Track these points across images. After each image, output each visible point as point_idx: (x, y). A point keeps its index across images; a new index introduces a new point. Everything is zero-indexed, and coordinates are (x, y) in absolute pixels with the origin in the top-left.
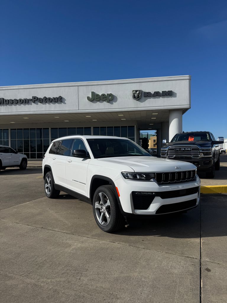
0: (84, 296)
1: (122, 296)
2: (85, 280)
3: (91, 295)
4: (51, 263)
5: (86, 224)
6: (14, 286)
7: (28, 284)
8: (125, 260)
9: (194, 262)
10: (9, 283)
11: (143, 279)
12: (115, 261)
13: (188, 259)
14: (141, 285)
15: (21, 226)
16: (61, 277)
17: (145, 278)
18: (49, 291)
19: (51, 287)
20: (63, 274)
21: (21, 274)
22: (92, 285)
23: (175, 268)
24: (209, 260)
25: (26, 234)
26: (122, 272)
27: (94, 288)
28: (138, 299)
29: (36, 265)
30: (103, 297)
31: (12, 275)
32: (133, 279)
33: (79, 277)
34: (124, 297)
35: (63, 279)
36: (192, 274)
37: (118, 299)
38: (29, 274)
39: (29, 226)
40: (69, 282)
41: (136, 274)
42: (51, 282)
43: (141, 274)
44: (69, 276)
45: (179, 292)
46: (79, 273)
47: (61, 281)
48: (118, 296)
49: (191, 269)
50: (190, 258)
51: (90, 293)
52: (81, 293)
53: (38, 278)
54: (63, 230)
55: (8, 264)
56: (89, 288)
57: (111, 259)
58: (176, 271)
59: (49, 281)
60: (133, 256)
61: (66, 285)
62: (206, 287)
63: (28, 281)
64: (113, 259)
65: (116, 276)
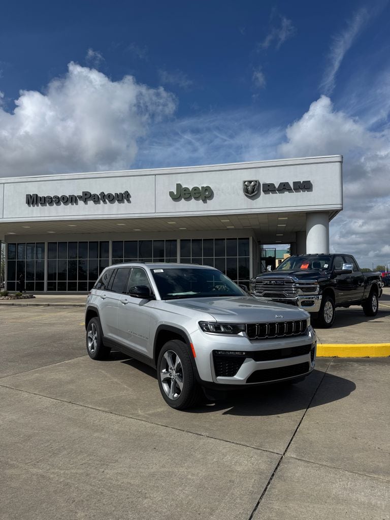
0: (102, 493)
1: (152, 495)
2: (110, 473)
3: (111, 491)
4: (70, 450)
5: (135, 400)
6: (15, 476)
7: (34, 475)
8: (173, 451)
9: (271, 458)
10: (9, 472)
11: (189, 476)
12: (159, 452)
13: (265, 453)
14: (183, 484)
15: (40, 398)
16: (78, 469)
17: (193, 475)
18: (58, 484)
19: (62, 480)
20: (82, 464)
21: (27, 462)
22: (117, 480)
23: (240, 465)
24: (295, 456)
25: (44, 410)
26: (164, 466)
27: (119, 483)
28: (173, 500)
29: (50, 452)
30: (128, 495)
31: (15, 463)
32: (175, 475)
33: (102, 470)
34: (155, 496)
35: (81, 471)
36: (261, 473)
37: (146, 498)
38: (38, 462)
39: (52, 399)
40: (87, 475)
41: (182, 470)
42: (64, 473)
43: (189, 470)
44: (89, 467)
45: (232, 494)
46: (104, 464)
47: (77, 473)
48: (148, 495)
49: (263, 467)
50: (269, 453)
51: (111, 489)
52: (99, 488)
53: (48, 468)
54: (99, 407)
55: (12, 448)
56: (111, 484)
57: (155, 448)
58: (239, 469)
59: (62, 472)
60: (186, 446)
61: (83, 478)
62: (273, 491)
63: (35, 470)
64: (157, 448)
65: (152, 471)
